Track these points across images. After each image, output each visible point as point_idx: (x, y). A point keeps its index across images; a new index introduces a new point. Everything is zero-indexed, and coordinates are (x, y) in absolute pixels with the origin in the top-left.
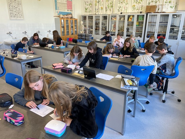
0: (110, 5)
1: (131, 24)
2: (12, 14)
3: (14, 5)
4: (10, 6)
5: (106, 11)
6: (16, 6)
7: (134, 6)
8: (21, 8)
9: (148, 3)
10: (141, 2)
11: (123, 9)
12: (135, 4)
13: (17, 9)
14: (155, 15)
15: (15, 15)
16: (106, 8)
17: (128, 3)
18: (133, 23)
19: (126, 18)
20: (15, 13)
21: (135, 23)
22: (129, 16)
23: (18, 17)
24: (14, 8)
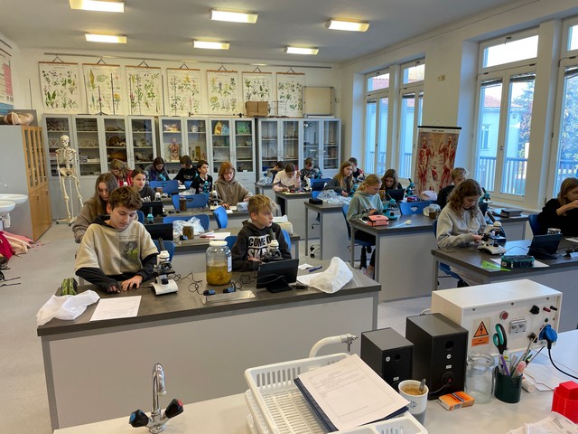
0: (144, 92)
1: (222, 142)
5: (133, 105)
7: (216, 98)
9: (245, 95)
10: (229, 91)
11: (187, 105)
12: (218, 95)
14: (272, 122)
16: (132, 98)
17: (199, 90)
18: (227, 138)
19: (209, 127)
21: (234, 140)
22: (214, 123)
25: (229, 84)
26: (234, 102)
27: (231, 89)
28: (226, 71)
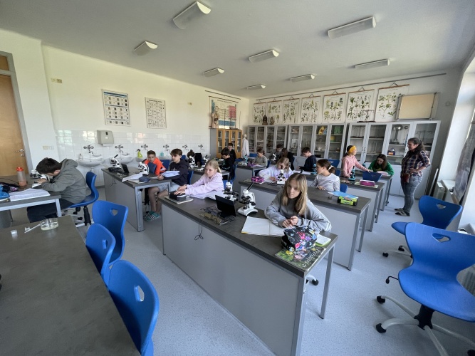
0: (290, 112)
1: (321, 139)
2: (150, 121)
3: (155, 110)
4: (150, 110)
5: (285, 120)
6: (157, 111)
7: (327, 112)
8: (164, 113)
9: (349, 108)
10: (337, 107)
11: (310, 118)
12: (329, 110)
13: (159, 114)
14: (361, 126)
15: (155, 123)
16: (284, 116)
17: (318, 108)
18: (325, 137)
19: (315, 130)
20: (155, 120)
21: (329, 138)
22: (319, 128)
23: (159, 126)
24: (154, 113)
25: (338, 102)
26: (340, 113)
27: (339, 105)
28: (337, 94)
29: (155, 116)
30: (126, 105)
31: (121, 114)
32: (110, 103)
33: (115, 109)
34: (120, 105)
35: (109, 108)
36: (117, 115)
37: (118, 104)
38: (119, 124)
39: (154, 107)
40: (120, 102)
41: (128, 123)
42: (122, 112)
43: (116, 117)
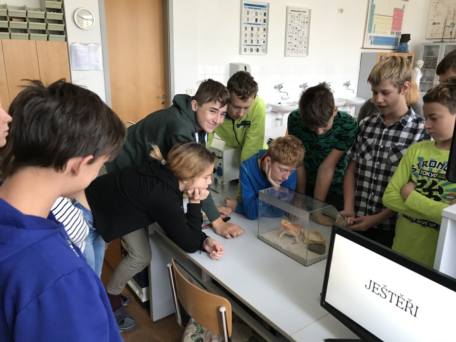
2: (289, 44)
3: (296, 26)
4: (290, 26)
6: (299, 28)
8: (307, 30)
13: (301, 33)
15: (294, 47)
20: (295, 43)
23: (299, 52)
24: (296, 31)
29: (295, 36)
30: (265, 21)
31: (258, 36)
32: (248, 19)
33: (252, 29)
34: (258, 23)
35: (246, 29)
36: (254, 38)
37: (256, 20)
38: (254, 52)
39: (296, 21)
40: (259, 17)
41: (263, 51)
42: (259, 33)
43: (252, 41)
